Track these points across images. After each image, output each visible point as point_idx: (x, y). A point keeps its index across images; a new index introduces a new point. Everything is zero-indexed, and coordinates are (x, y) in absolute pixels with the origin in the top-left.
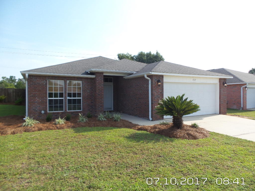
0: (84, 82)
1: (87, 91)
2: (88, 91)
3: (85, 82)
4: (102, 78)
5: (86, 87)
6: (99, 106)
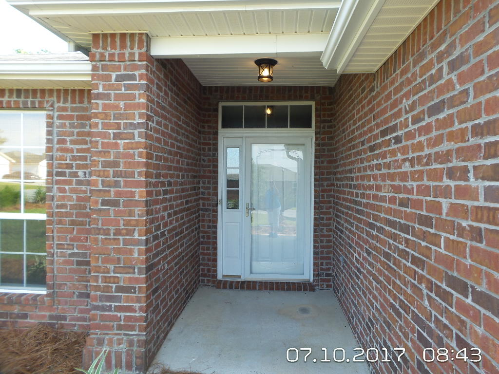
0: (56, 114)
1: (75, 175)
2: (80, 173)
3: (60, 117)
5: (69, 146)
6: (107, 289)
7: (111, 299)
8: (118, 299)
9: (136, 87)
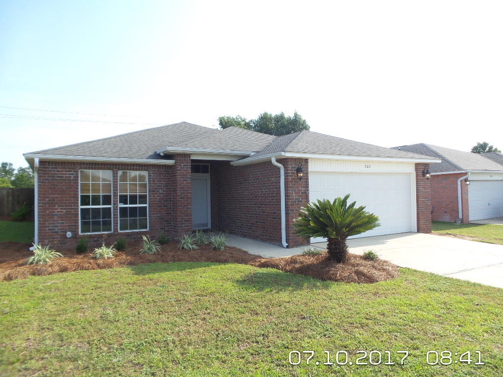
0: (151, 173)
2: (160, 190)
4: (187, 165)
6: (182, 221)
7: (183, 224)
8: (184, 224)
9: (189, 168)
